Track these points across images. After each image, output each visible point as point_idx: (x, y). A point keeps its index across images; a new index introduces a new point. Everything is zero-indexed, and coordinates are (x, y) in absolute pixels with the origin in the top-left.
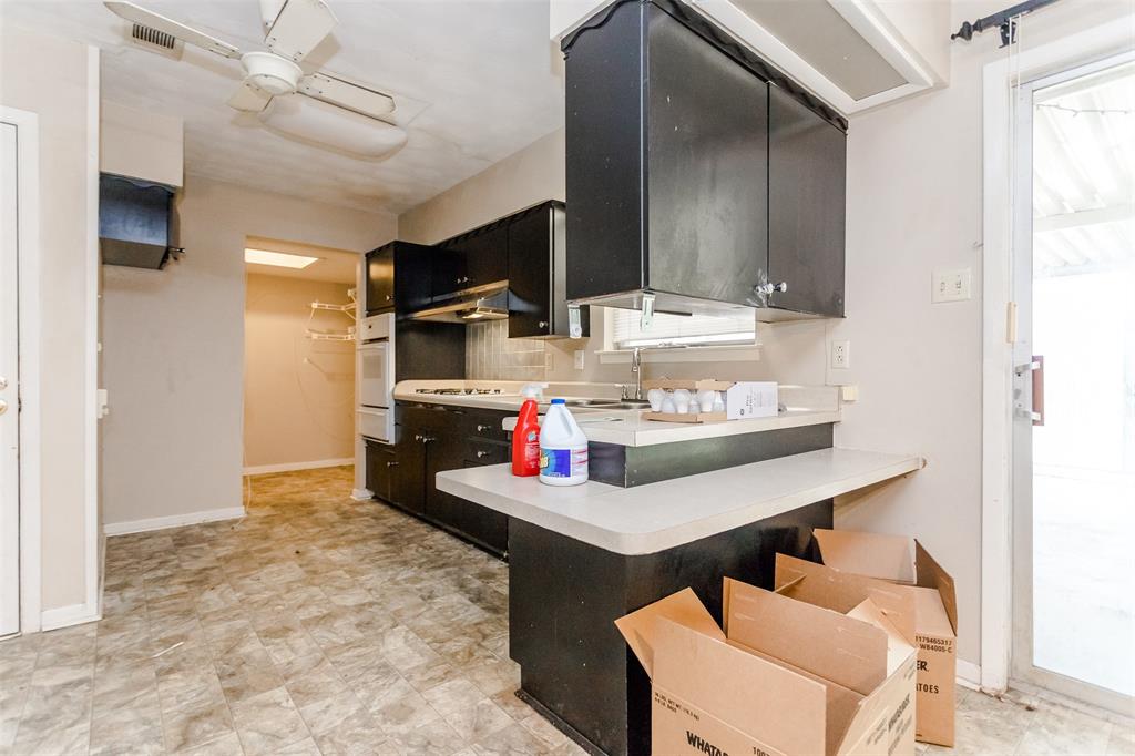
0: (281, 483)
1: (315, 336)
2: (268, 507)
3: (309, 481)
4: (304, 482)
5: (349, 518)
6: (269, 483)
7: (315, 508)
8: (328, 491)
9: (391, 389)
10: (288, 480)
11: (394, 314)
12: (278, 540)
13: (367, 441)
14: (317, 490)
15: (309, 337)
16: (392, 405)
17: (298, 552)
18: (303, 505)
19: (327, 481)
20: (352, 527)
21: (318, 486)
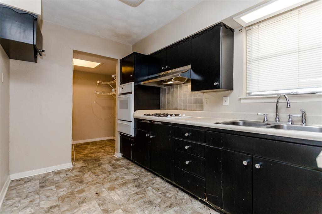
0: (86, 148)
1: (98, 93)
2: (82, 161)
3: (96, 147)
4: (95, 147)
5: (116, 168)
6: (81, 148)
7: (101, 162)
8: (104, 152)
9: (133, 114)
10: (89, 146)
11: (134, 83)
12: (87, 183)
13: (121, 134)
14: (100, 152)
15: (96, 94)
16: (133, 120)
17: (97, 193)
18: (96, 160)
19: (103, 147)
20: (118, 174)
21: (100, 150)
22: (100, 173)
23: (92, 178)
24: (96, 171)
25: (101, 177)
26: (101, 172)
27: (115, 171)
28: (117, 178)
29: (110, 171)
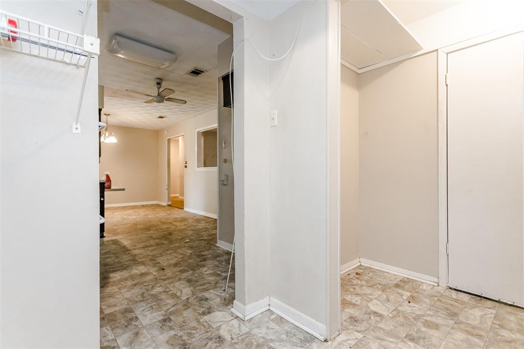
22: (163, 297)
23: (174, 286)
24: (173, 300)
25: (160, 289)
26: (161, 300)
27: (130, 301)
28: (133, 288)
29: (142, 301)
